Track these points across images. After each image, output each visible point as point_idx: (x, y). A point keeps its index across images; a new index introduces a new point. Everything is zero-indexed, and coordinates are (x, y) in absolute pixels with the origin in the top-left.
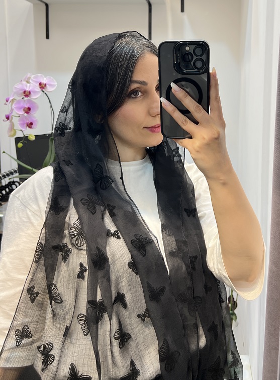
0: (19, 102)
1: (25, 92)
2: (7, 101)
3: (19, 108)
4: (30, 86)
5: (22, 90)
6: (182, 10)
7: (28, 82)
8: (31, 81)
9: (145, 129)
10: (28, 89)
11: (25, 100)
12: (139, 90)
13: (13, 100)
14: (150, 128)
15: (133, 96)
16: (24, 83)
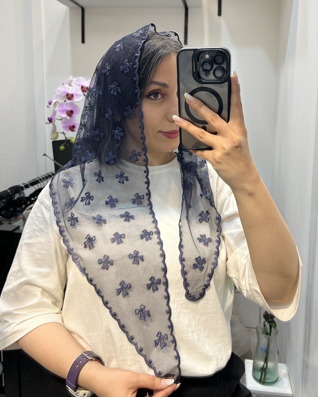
0: (62, 105)
1: (67, 95)
2: (50, 103)
3: (62, 111)
4: (72, 89)
5: (65, 93)
6: (220, 14)
7: (70, 85)
8: (73, 84)
9: (160, 133)
10: (70, 92)
11: (67, 103)
12: (159, 92)
13: (55, 103)
14: (166, 133)
16: (67, 86)
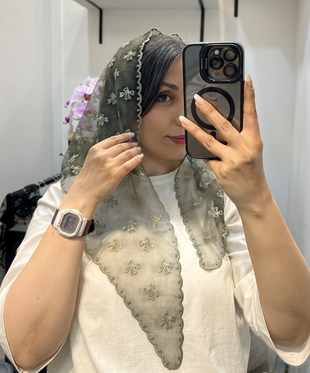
0: (79, 105)
1: (85, 95)
2: (68, 104)
3: (80, 111)
4: (90, 90)
5: (82, 93)
6: (236, 15)
7: (88, 85)
8: (90, 85)
9: (167, 138)
10: (88, 93)
11: (85, 104)
12: (168, 94)
13: (73, 104)
14: (173, 137)
15: (160, 99)
16: (85, 86)
